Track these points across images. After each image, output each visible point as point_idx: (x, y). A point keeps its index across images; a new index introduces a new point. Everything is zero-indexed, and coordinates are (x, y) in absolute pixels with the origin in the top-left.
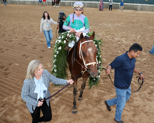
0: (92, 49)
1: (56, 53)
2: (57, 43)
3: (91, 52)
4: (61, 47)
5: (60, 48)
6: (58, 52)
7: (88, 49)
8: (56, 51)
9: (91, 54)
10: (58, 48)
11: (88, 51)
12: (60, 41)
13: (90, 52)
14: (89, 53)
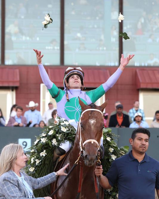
0: (95, 121)
1: (35, 162)
2: (37, 144)
3: (93, 124)
4: (45, 151)
5: (43, 154)
6: (38, 162)
7: (90, 120)
8: (36, 159)
9: (92, 127)
10: (39, 153)
11: (89, 123)
12: (44, 140)
13: (91, 124)
14: (90, 126)
